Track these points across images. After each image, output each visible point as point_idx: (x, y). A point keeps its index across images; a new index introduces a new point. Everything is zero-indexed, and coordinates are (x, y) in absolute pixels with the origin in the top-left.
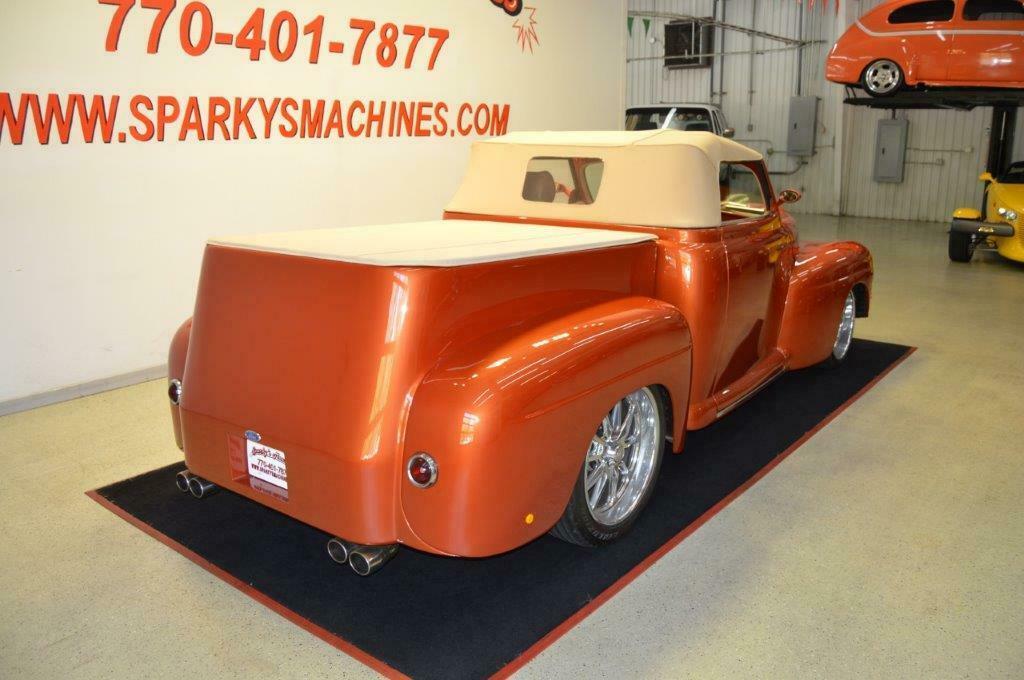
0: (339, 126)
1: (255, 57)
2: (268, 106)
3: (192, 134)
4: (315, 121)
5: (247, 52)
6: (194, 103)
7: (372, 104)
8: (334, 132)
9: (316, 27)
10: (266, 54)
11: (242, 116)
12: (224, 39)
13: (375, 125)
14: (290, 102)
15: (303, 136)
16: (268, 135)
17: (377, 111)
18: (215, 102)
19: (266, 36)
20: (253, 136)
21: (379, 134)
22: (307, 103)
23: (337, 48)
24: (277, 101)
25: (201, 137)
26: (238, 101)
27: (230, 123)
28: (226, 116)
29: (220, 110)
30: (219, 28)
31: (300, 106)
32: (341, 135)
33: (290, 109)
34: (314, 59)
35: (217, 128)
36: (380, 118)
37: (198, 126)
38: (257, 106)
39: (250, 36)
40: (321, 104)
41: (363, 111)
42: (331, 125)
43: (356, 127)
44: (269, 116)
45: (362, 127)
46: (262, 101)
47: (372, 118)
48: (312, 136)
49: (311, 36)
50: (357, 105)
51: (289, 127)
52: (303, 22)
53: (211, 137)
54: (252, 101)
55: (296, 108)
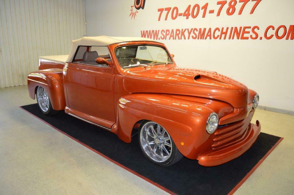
0: (210, 36)
1: (187, 18)
2: (190, 31)
3: (172, 38)
4: (202, 34)
5: (185, 17)
6: (173, 31)
7: (223, 28)
8: (208, 38)
9: (205, 7)
10: (190, 17)
11: (183, 34)
12: (181, 15)
13: (223, 36)
14: (196, 29)
15: (198, 39)
16: (189, 38)
17: (224, 31)
18: (177, 30)
19: (191, 12)
20: (185, 39)
21: (225, 38)
22: (200, 29)
23: (212, 12)
24: (192, 29)
25: (173, 39)
26: (182, 30)
27: (180, 36)
28: (179, 34)
29: (178, 32)
30: (180, 12)
31: (198, 30)
32: (211, 39)
33: (195, 31)
34: (204, 16)
35: (177, 37)
36: (226, 33)
37: (173, 36)
38: (187, 31)
39: (187, 13)
40: (205, 29)
41: (219, 31)
42: (207, 35)
43: (216, 36)
44: (189, 33)
45: (218, 36)
46: (188, 29)
47: (222, 33)
48: (201, 39)
49: (203, 10)
50: (217, 29)
51: (194, 36)
52: (201, 6)
53: (176, 39)
54: (185, 30)
55: (197, 31)
